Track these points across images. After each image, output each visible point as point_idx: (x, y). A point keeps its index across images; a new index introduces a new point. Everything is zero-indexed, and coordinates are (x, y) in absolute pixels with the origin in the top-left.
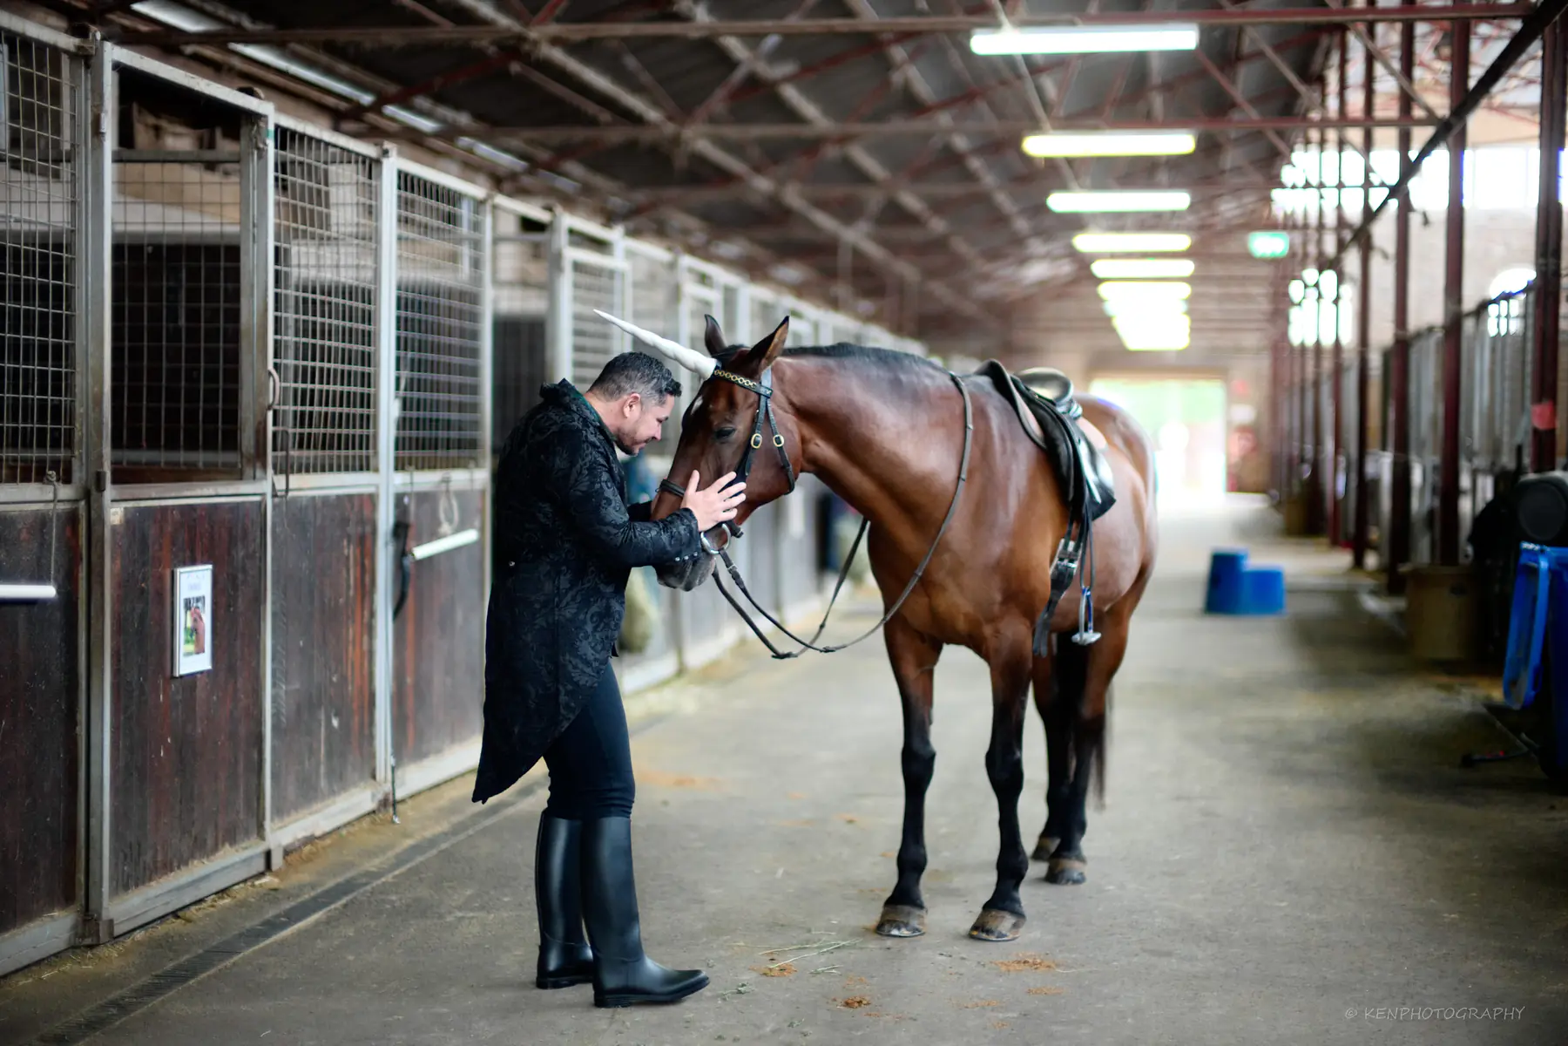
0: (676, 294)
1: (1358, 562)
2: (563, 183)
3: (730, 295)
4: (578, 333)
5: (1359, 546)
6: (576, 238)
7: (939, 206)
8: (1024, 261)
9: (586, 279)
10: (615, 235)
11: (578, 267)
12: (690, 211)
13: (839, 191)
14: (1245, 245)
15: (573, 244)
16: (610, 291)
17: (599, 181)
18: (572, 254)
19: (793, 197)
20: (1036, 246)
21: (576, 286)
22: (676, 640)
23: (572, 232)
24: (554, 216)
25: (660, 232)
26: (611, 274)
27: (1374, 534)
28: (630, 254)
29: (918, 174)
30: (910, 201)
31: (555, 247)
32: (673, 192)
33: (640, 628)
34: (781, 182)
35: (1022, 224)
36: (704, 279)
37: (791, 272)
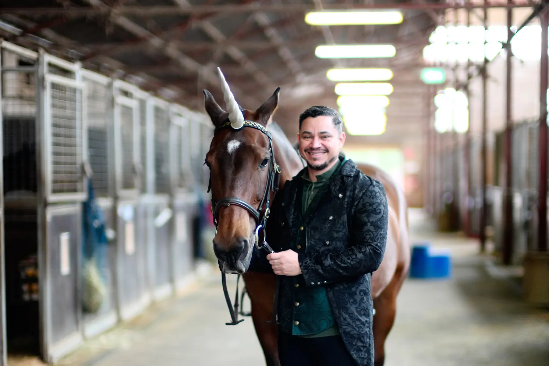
0: (112, 103)
1: (483, 248)
2: (42, 41)
3: (142, 104)
4: (55, 125)
5: (482, 238)
6: (53, 69)
7: (252, 55)
8: (295, 85)
9: (58, 94)
10: (76, 67)
11: (54, 86)
12: (114, 57)
13: (199, 46)
14: (418, 76)
15: (51, 72)
16: (73, 100)
17: (63, 41)
18: (51, 78)
19: (172, 50)
20: (302, 77)
21: (53, 97)
22: (116, 305)
23: (50, 65)
24: (39, 55)
25: (97, 69)
26: (74, 90)
27: (490, 231)
28: (84, 79)
29: (242, 37)
30: (235, 52)
31: (40, 74)
32: (106, 47)
33: (96, 299)
34: (167, 41)
35: (294, 65)
36: (126, 93)
37: (170, 92)
